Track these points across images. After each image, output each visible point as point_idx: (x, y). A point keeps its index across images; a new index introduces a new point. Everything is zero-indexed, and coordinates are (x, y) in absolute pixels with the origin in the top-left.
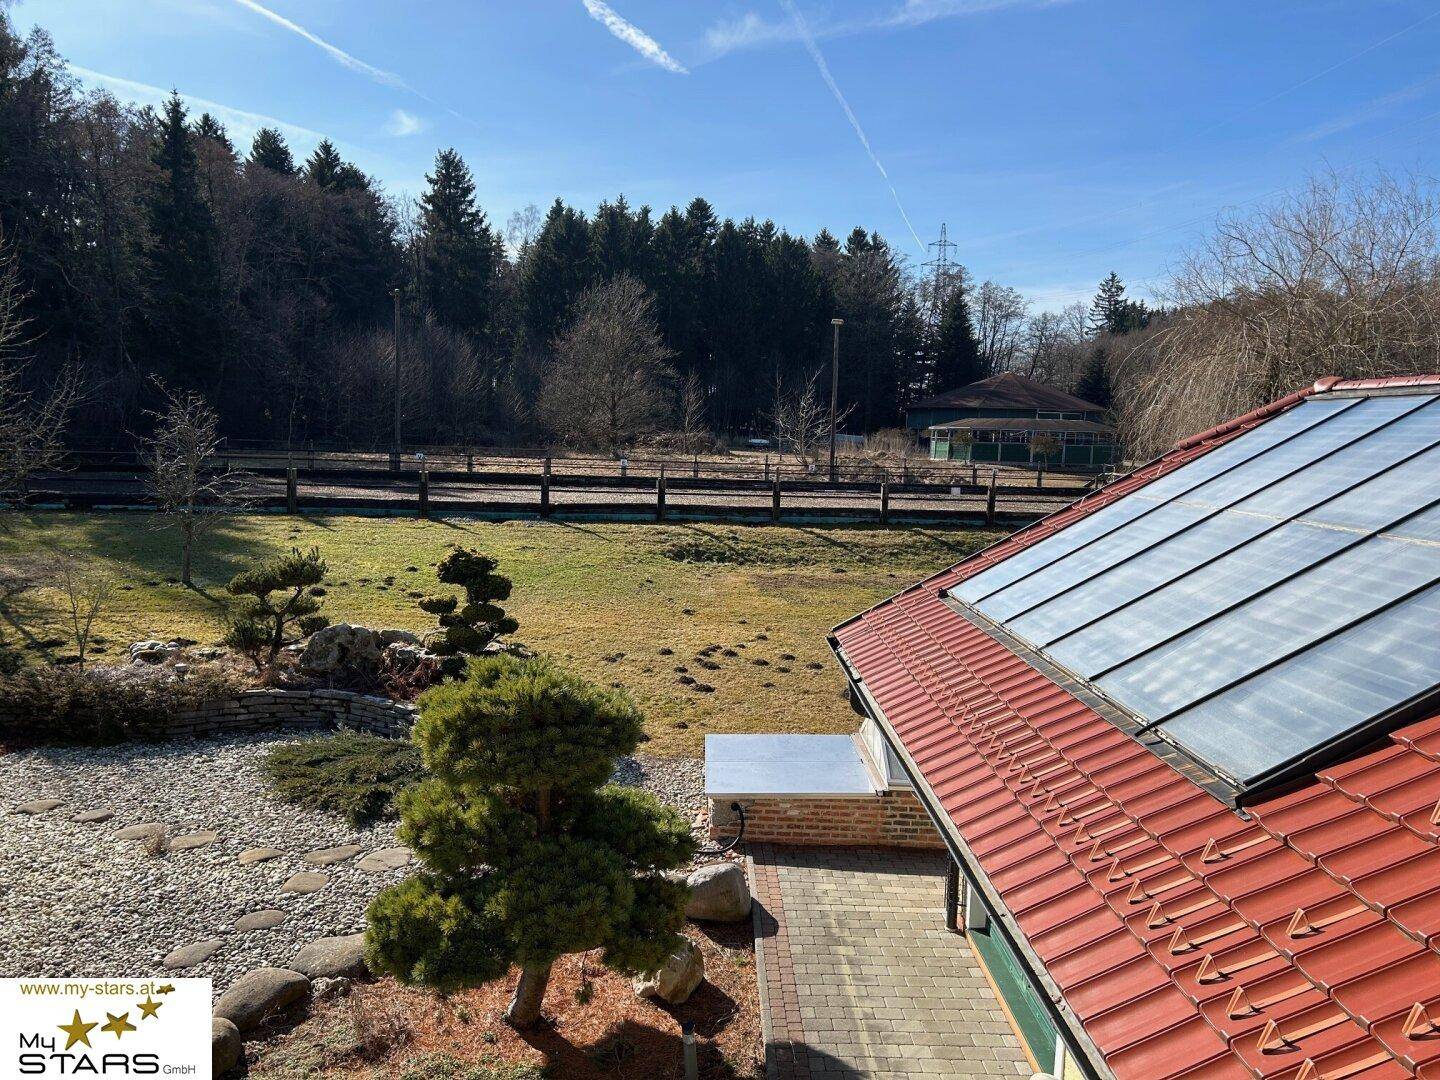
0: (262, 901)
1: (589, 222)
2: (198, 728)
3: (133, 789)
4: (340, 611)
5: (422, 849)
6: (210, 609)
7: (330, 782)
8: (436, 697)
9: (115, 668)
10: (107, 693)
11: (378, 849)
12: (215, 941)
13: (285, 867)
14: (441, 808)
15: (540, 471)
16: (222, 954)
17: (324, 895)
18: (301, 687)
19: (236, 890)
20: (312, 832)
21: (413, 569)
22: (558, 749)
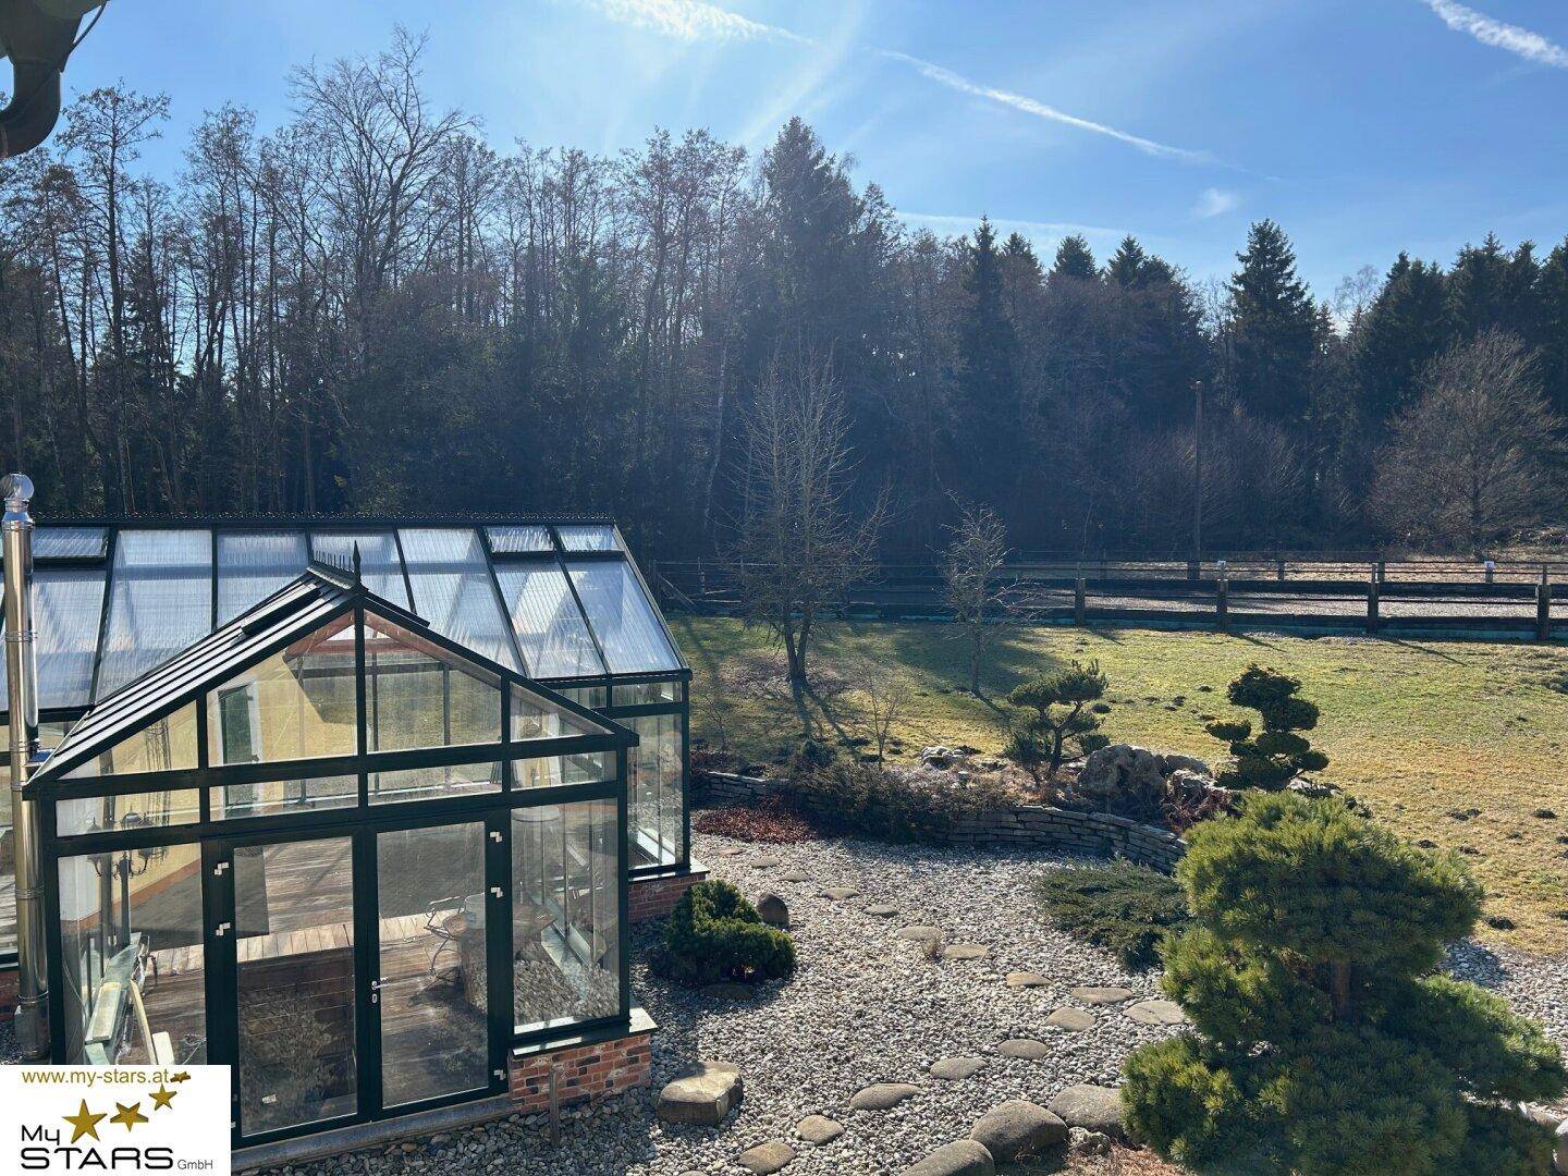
0: (1026, 1029)
1: (1445, 274)
2: (978, 839)
3: (917, 890)
4: (1122, 731)
5: (1188, 1007)
6: (995, 720)
7: (1102, 914)
8: (1206, 833)
9: (908, 769)
10: (898, 791)
11: (1150, 998)
12: (978, 1060)
13: (1051, 998)
14: (1209, 962)
15: (1368, 578)
16: (984, 1075)
17: (1089, 1038)
18: (1078, 807)
19: (1002, 1011)
20: (1081, 965)
21: (1206, 689)
22: (1357, 916)
